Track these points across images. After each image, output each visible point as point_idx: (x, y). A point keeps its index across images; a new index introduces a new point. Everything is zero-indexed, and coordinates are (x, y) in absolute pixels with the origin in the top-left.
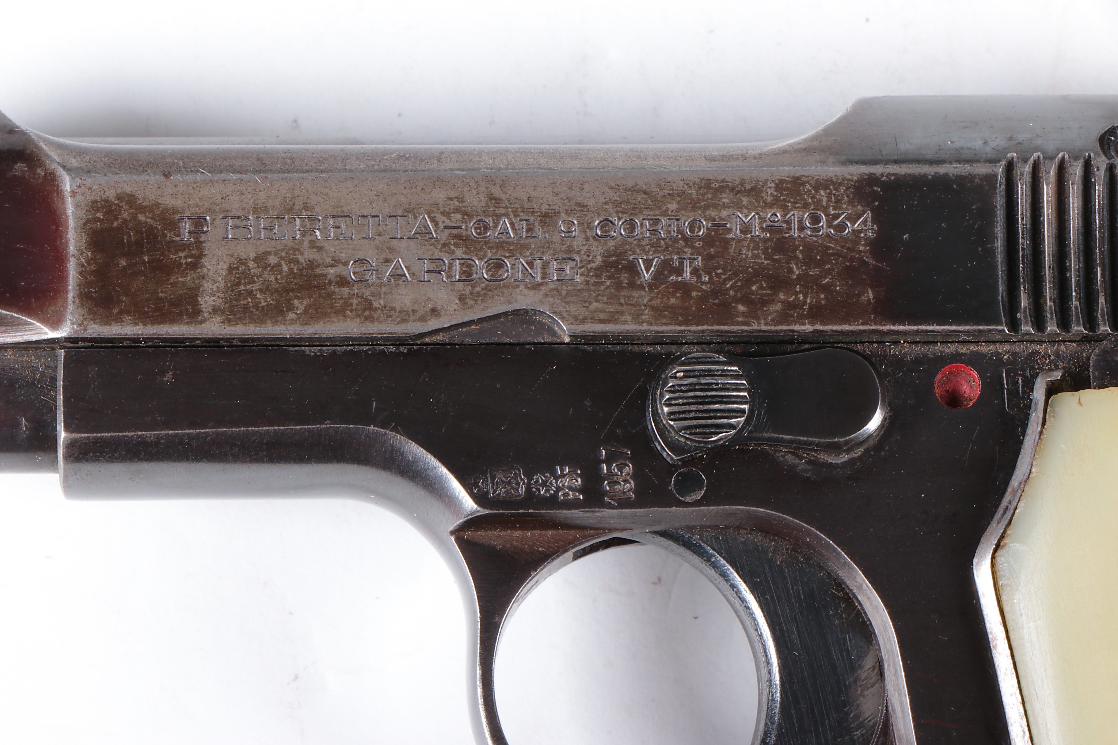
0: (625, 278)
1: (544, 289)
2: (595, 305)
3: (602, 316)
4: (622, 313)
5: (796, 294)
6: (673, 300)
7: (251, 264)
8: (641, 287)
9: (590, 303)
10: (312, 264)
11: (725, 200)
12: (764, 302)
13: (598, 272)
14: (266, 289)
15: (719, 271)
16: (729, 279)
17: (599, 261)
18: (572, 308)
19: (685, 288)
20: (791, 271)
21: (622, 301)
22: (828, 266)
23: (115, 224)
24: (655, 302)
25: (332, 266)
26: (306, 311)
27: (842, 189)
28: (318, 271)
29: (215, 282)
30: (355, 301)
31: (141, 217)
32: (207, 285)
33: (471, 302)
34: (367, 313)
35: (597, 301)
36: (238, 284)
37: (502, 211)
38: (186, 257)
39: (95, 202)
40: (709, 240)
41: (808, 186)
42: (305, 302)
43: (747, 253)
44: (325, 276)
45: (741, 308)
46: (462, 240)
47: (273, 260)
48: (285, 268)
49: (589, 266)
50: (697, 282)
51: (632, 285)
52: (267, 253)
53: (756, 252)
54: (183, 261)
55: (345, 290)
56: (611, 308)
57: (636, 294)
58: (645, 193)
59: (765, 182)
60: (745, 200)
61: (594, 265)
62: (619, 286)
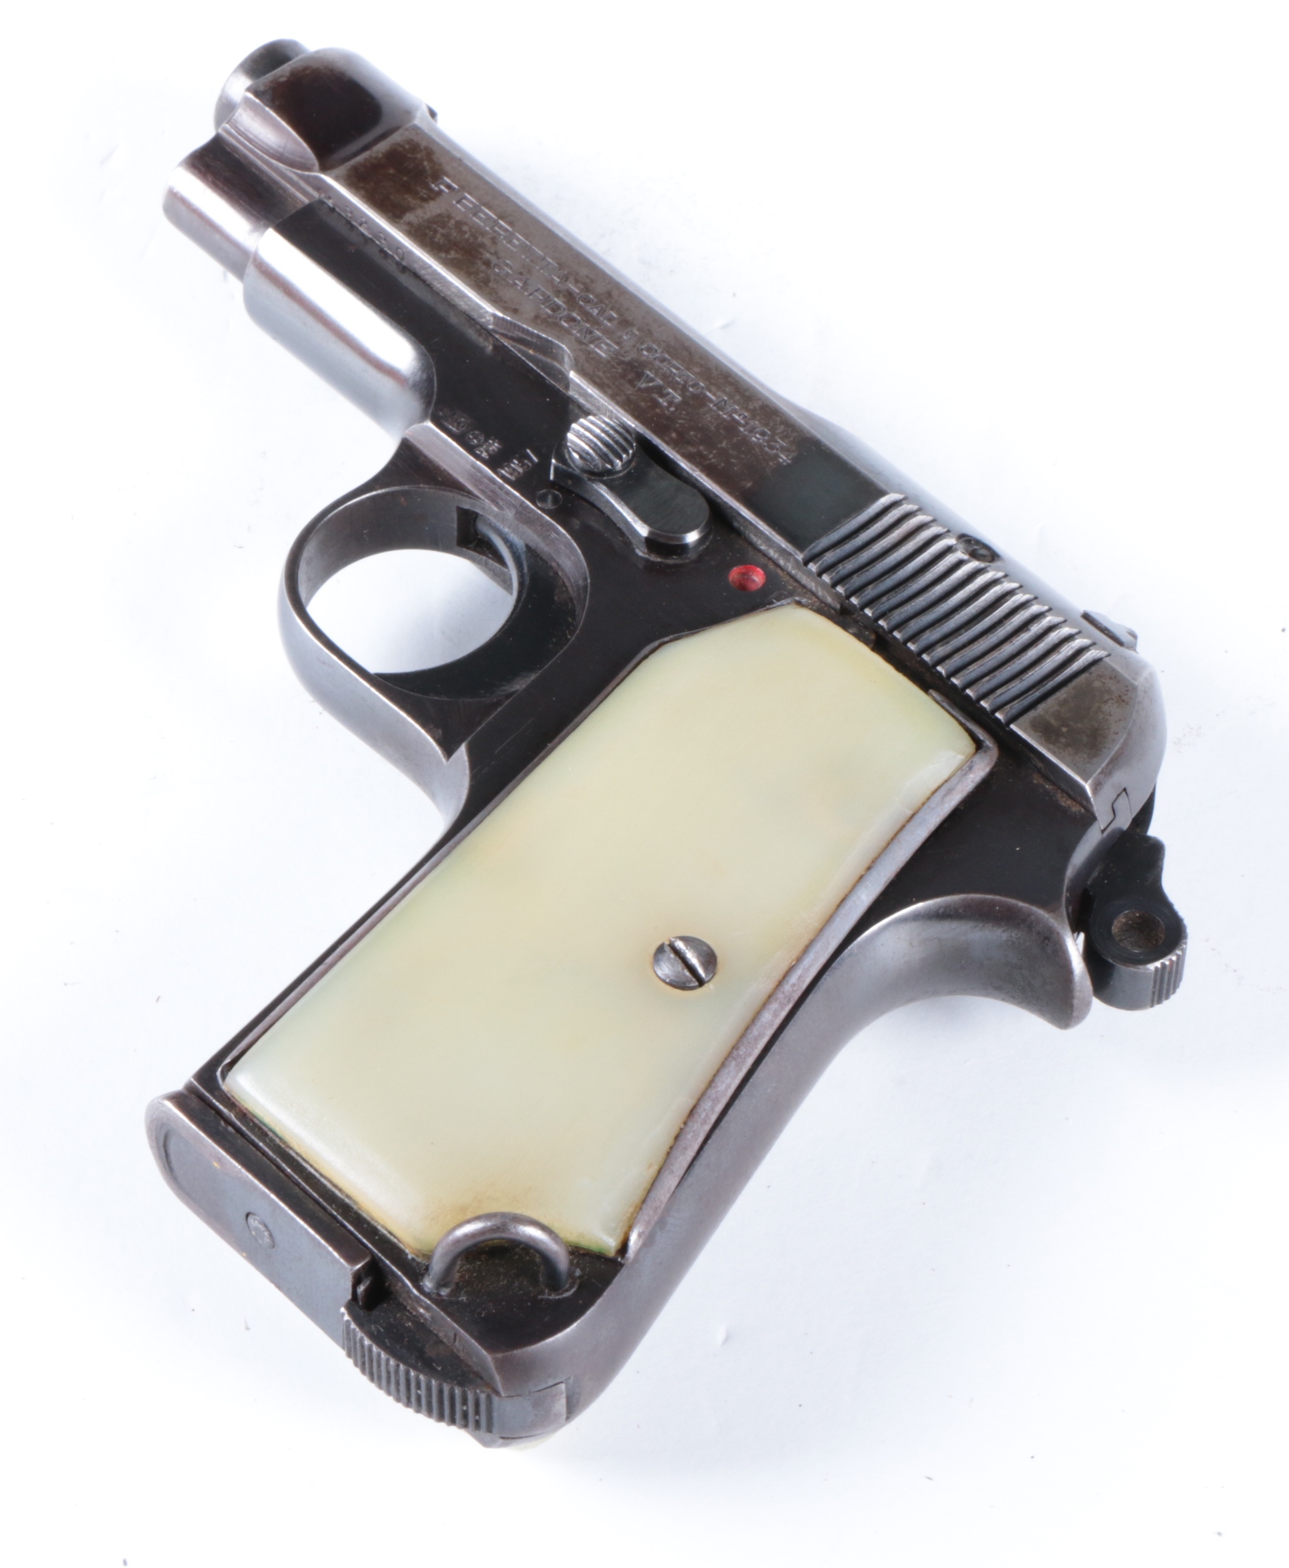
0: (631, 376)
1: (583, 347)
2: (600, 374)
3: (598, 380)
4: (609, 387)
5: (711, 453)
6: (643, 404)
7: (452, 222)
8: (634, 386)
9: (599, 370)
10: (482, 245)
11: (727, 390)
12: (689, 443)
13: (621, 363)
14: (446, 236)
15: (684, 412)
16: (684, 419)
17: (627, 359)
18: (586, 365)
19: (656, 404)
20: (721, 442)
21: (616, 383)
22: (743, 456)
23: (409, 155)
24: (632, 397)
25: (491, 254)
26: (452, 260)
27: (794, 434)
28: (481, 250)
29: (425, 213)
30: (482, 275)
31: (426, 163)
32: (419, 212)
33: (539, 321)
34: (481, 284)
35: (604, 372)
36: (435, 223)
37: (607, 302)
38: (425, 194)
39: (412, 140)
40: (695, 397)
41: (778, 419)
42: (457, 256)
43: (708, 417)
44: (482, 254)
45: (674, 435)
46: (570, 297)
47: (465, 228)
48: (467, 236)
49: (619, 357)
50: (666, 407)
51: (631, 382)
52: (466, 224)
53: (713, 421)
54: (421, 194)
55: (483, 268)
56: (606, 381)
57: (627, 386)
58: (690, 353)
59: (759, 399)
60: (737, 397)
61: (622, 359)
62: (623, 376)
